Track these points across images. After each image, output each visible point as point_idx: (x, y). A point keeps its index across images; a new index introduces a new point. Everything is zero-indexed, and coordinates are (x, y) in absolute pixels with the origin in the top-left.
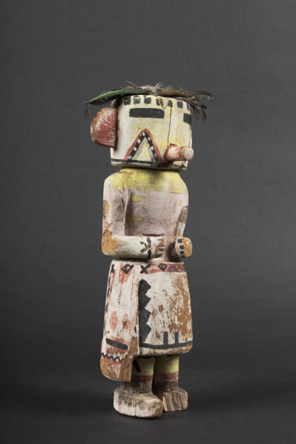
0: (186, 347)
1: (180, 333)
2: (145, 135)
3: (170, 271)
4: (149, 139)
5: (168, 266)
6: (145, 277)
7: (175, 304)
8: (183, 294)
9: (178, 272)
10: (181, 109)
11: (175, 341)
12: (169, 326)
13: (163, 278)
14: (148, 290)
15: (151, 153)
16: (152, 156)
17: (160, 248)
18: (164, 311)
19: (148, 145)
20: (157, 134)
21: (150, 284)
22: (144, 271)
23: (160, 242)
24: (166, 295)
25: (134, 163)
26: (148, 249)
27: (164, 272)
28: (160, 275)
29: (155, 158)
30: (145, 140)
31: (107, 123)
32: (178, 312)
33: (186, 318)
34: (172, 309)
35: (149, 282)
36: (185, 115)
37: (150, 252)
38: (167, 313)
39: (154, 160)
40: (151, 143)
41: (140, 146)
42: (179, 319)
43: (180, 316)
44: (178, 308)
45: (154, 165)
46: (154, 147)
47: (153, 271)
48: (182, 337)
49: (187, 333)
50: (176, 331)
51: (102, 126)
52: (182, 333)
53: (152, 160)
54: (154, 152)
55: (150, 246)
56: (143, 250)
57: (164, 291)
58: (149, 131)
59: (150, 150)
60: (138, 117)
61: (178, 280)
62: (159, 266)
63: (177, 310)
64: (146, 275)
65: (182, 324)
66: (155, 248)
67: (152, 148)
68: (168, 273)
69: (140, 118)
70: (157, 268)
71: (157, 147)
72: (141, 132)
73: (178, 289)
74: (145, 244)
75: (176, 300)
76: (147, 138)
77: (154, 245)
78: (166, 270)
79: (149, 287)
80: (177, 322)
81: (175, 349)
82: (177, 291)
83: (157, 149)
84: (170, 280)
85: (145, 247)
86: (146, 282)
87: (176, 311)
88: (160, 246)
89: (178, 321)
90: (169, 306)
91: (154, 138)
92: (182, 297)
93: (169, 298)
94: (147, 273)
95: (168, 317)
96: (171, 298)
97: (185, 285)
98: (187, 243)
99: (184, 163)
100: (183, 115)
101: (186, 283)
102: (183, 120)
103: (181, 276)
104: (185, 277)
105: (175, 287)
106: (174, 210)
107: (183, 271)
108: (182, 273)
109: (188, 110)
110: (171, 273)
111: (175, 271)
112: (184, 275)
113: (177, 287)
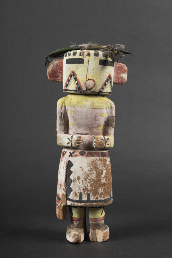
0: (96, 203)
1: (91, 194)
2: (73, 75)
3: (87, 156)
4: (75, 77)
5: (86, 153)
6: (71, 159)
7: (89, 176)
8: (96, 170)
9: (94, 157)
10: (97, 57)
11: (87, 199)
12: (83, 189)
13: (82, 160)
14: (72, 167)
15: (76, 85)
16: (76, 87)
17: (77, 142)
18: (81, 180)
19: (74, 80)
20: (79, 73)
21: (73, 163)
22: (71, 155)
23: (77, 138)
24: (82, 170)
25: (67, 91)
26: (71, 143)
27: (83, 157)
28: (80, 158)
29: (78, 88)
30: (73, 77)
31: (56, 68)
32: (91, 181)
33: (98, 185)
34: (86, 179)
35: (72, 162)
36: (100, 60)
37: (72, 144)
38: (82, 181)
39: (78, 89)
40: (76, 79)
41: (70, 81)
42: (91, 185)
43: (92, 184)
44: (91, 179)
45: (77, 92)
46: (77, 81)
47: (76, 156)
48: (93, 197)
49: (98, 194)
50: (88, 193)
51: (52, 70)
52: (93, 194)
53: (76, 89)
54: (77, 84)
55: (72, 141)
56: (68, 143)
57: (81, 168)
58: (75, 72)
59: (75, 83)
60: (69, 64)
61: (93, 162)
62: (80, 153)
63: (90, 180)
64: (71, 158)
65: (93, 189)
66: (74, 142)
67: (76, 82)
68: (86, 157)
69: (70, 64)
70: (78, 154)
71: (79, 81)
72: (71, 73)
73: (92, 167)
74: (70, 139)
75: (90, 174)
76: (74, 76)
77: (74, 140)
78: (84, 155)
79: (72, 165)
80: (89, 188)
81: (87, 203)
82: (91, 169)
83: (79, 82)
84: (86, 162)
85: (69, 141)
86: (71, 162)
87: (89, 181)
88: (77, 140)
89: (90, 187)
90: (84, 177)
91: (77, 76)
92: (95, 172)
93: (84, 173)
94: (72, 156)
95: (83, 184)
96: (85, 172)
97: (100, 165)
98: (99, 139)
99: (102, 90)
100: (98, 61)
101: (101, 164)
102: (99, 64)
103: (96, 160)
104: (101, 160)
105: (90, 166)
106: (95, 119)
107: (99, 156)
108: (98, 158)
109: (103, 57)
110: (88, 157)
111: (91, 156)
112: (101, 159)
113: (91, 166)
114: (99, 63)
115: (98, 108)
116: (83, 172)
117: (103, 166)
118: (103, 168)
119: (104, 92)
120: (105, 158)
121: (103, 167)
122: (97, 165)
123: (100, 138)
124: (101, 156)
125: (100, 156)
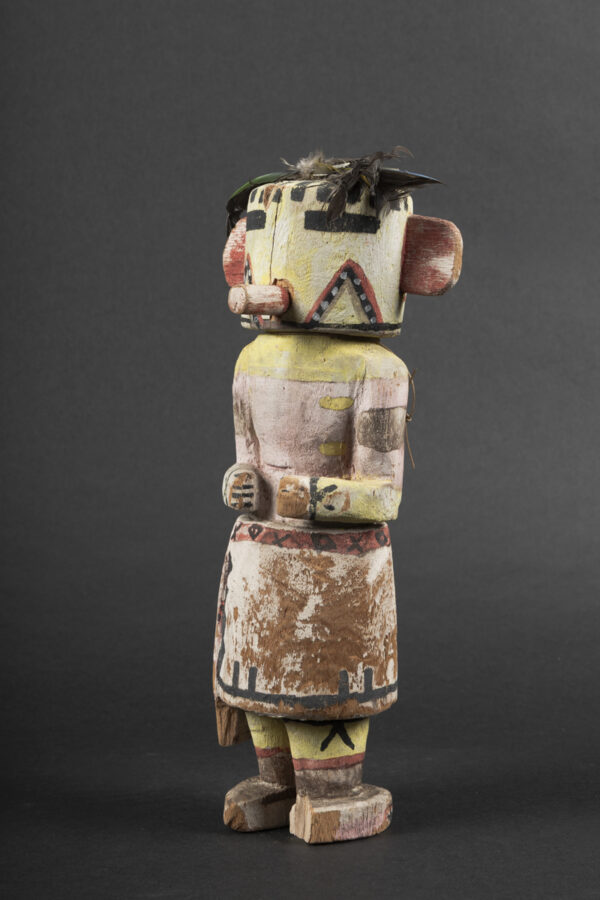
0: (272, 705)
1: (260, 671)
3: (264, 541)
5: (264, 530)
7: (258, 610)
8: (280, 593)
9: (281, 546)
10: (298, 203)
11: (250, 685)
12: (243, 652)
14: (229, 573)
18: (239, 620)
20: (255, 262)
21: (233, 562)
22: (234, 535)
24: (246, 589)
27: (253, 543)
28: (248, 546)
32: (262, 629)
33: (281, 644)
34: (250, 619)
35: (233, 558)
36: (308, 214)
38: (243, 624)
40: (251, 281)
42: (262, 642)
43: (266, 636)
44: (264, 620)
47: (241, 538)
48: (264, 682)
49: (279, 676)
50: (254, 665)
52: (265, 674)
57: (244, 579)
61: (275, 562)
62: (249, 530)
63: (261, 623)
64: (233, 543)
65: (267, 654)
66: (229, 490)
68: (260, 544)
70: (246, 533)
73: (269, 581)
75: (261, 602)
78: (256, 539)
79: (231, 567)
80: (256, 648)
81: (247, 700)
82: (267, 586)
84: (259, 561)
87: (258, 625)
89: (259, 646)
90: (247, 612)
91: (253, 269)
92: (277, 599)
94: (235, 539)
95: (243, 634)
96: (252, 596)
97: (297, 576)
98: (289, 488)
99: (316, 317)
100: (302, 215)
101: (304, 572)
102: (303, 226)
103: (286, 557)
104: (308, 560)
105: (265, 576)
106: (303, 416)
107: (300, 546)
108: (294, 549)
109: (317, 203)
110: (264, 546)
111: (274, 543)
112: (306, 555)
113: (270, 576)
114: (303, 222)
115: (310, 379)
116: (247, 595)
117: (311, 580)
118: (311, 587)
119: (325, 322)
120: (325, 554)
121: (308, 583)
122: (287, 574)
123: (291, 484)
124: (310, 547)
125: (307, 545)
